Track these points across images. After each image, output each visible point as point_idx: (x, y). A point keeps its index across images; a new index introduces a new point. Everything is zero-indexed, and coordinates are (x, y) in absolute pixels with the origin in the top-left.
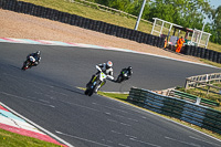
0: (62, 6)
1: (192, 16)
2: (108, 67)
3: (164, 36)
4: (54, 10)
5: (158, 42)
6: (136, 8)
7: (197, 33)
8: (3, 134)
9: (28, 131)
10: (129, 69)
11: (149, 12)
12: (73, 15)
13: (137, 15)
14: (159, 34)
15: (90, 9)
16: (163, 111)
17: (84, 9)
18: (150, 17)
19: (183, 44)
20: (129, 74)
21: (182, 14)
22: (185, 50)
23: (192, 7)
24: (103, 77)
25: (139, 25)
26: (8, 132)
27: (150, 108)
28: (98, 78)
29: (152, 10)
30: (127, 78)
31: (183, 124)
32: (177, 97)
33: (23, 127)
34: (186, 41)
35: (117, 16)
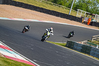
0: (36, 4)
1: (95, 8)
2: (51, 30)
3: (82, 18)
4: (33, 6)
5: (79, 20)
6: (69, 5)
7: (97, 16)
8: (10, 61)
9: (21, 60)
10: (73, 32)
11: (75, 6)
12: (41, 8)
13: (70, 8)
14: (80, 16)
15: (49, 5)
16: (82, 51)
17: (46, 5)
18: (76, 9)
20: (73, 34)
21: (90, 8)
22: (92, 24)
23: (95, 4)
25: (71, 12)
26: (12, 60)
27: (76, 49)
29: (77, 6)
30: (72, 36)
31: (90, 57)
32: (88, 45)
33: (19, 58)
34: (92, 20)
35: (61, 8)
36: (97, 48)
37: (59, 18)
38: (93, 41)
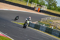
1: (42, 2)
3: (35, 7)
5: (33, 9)
7: (43, 7)
10: (18, 17)
16: (35, 28)
18: (31, 2)
19: (40, 10)
20: (18, 18)
21: (39, 1)
22: (40, 11)
24: (28, 22)
25: (28, 4)
27: (31, 27)
28: (27, 23)
31: (40, 31)
32: (38, 24)
34: (41, 9)
35: (22, 2)
36: (44, 26)
37: (21, 8)
38: (41, 21)
